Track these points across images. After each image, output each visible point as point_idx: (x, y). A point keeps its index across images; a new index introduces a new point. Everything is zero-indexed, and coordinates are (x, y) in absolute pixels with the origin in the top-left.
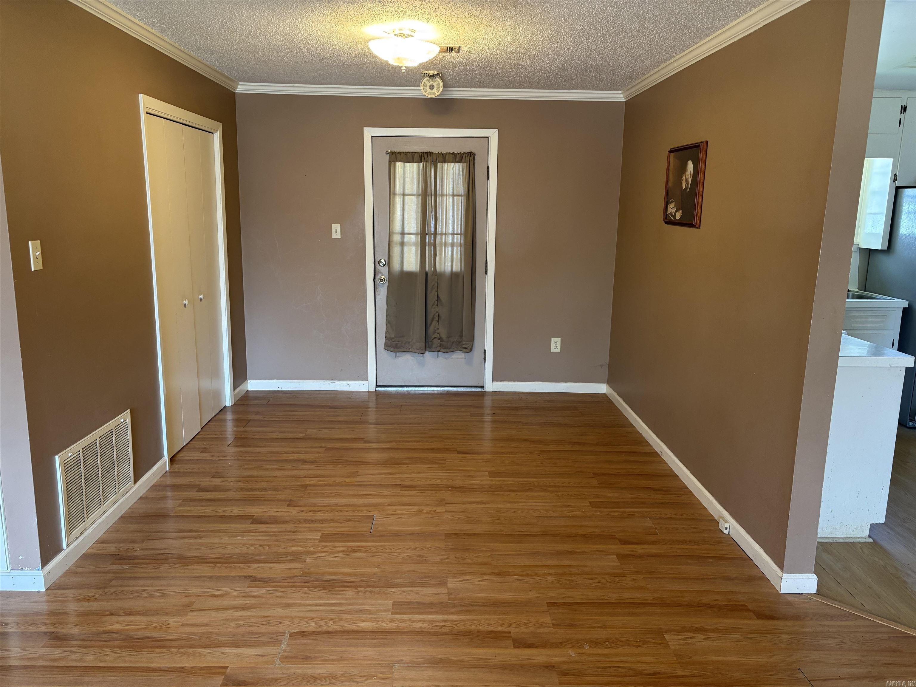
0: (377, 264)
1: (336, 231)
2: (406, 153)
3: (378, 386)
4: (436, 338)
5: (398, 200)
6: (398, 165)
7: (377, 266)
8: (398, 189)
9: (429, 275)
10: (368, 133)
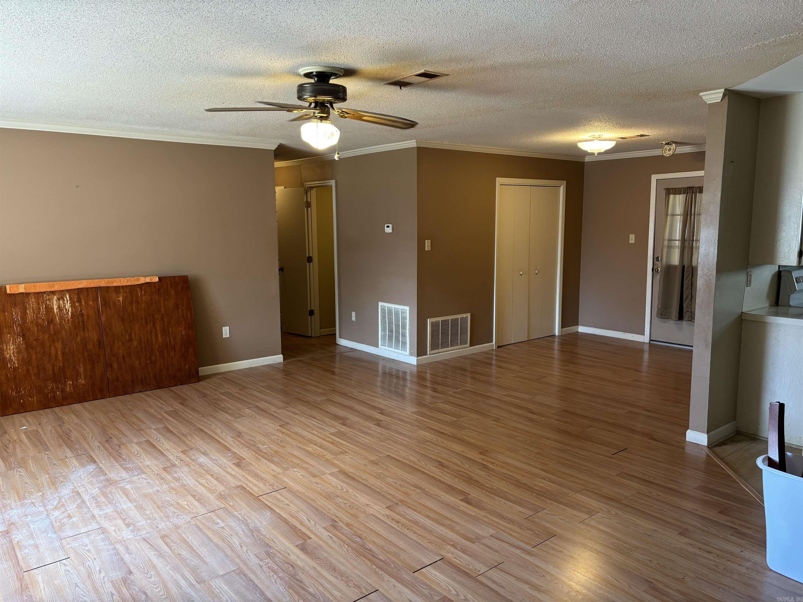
0: (655, 259)
1: (632, 239)
2: (675, 189)
3: (651, 340)
4: (688, 311)
5: (669, 218)
6: (672, 196)
7: (655, 261)
8: (670, 212)
9: (685, 268)
10: (654, 178)
